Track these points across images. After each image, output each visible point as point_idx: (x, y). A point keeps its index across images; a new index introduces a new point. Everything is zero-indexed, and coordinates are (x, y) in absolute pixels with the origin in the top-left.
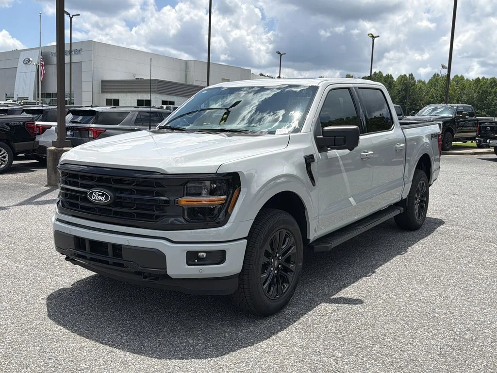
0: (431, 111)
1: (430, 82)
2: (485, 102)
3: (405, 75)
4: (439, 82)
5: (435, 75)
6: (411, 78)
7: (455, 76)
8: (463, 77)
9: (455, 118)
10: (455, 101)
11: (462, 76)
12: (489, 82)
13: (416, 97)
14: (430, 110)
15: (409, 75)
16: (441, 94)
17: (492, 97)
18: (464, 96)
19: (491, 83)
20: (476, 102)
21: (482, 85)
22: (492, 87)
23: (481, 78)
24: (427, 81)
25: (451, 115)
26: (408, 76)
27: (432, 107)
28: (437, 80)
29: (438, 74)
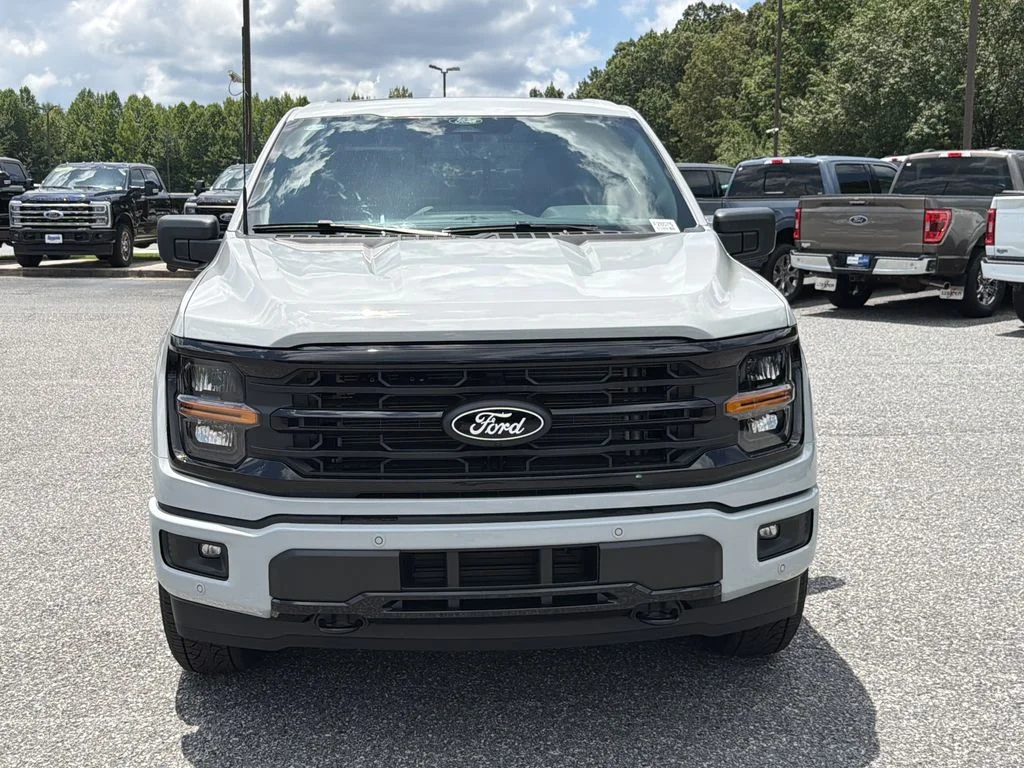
0: (66, 178)
1: (73, 109)
2: (206, 159)
3: (11, 91)
4: (95, 108)
5: (82, 94)
6: (28, 99)
7: (130, 98)
8: (149, 101)
9: (129, 193)
10: (140, 156)
11: (145, 97)
12: (207, 115)
13: (44, 144)
14: (65, 175)
15: (21, 91)
16: (104, 140)
17: (218, 147)
18: (158, 145)
19: (213, 115)
20: (185, 159)
21: (193, 121)
22: (216, 126)
23: (188, 103)
24: (66, 108)
25: (119, 188)
26: (18, 92)
27: (70, 169)
28: (89, 105)
29: (89, 92)
